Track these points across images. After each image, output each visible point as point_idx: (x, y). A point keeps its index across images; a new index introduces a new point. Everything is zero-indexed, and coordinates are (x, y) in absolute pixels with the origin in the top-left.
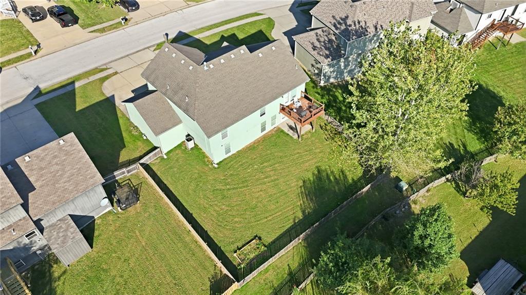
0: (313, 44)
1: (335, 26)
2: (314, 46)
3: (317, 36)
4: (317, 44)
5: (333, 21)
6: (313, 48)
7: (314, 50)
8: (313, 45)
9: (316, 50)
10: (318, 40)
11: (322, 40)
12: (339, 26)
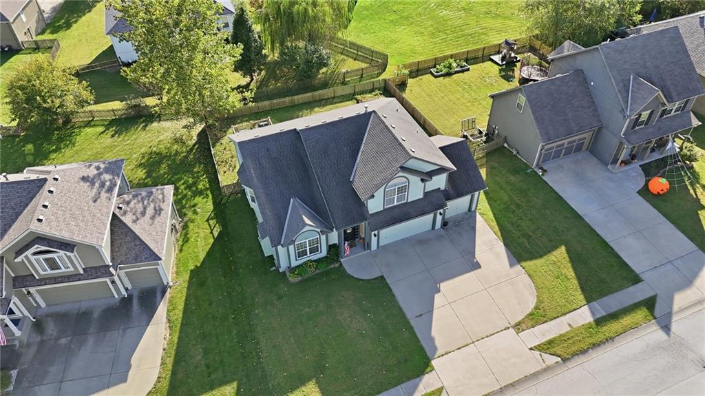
0: (153, 218)
1: (110, 190)
2: (156, 213)
3: (138, 219)
4: (150, 211)
5: (104, 195)
6: (159, 215)
7: (161, 209)
8: (154, 216)
9: (159, 206)
10: (143, 214)
11: (140, 207)
12: (108, 183)
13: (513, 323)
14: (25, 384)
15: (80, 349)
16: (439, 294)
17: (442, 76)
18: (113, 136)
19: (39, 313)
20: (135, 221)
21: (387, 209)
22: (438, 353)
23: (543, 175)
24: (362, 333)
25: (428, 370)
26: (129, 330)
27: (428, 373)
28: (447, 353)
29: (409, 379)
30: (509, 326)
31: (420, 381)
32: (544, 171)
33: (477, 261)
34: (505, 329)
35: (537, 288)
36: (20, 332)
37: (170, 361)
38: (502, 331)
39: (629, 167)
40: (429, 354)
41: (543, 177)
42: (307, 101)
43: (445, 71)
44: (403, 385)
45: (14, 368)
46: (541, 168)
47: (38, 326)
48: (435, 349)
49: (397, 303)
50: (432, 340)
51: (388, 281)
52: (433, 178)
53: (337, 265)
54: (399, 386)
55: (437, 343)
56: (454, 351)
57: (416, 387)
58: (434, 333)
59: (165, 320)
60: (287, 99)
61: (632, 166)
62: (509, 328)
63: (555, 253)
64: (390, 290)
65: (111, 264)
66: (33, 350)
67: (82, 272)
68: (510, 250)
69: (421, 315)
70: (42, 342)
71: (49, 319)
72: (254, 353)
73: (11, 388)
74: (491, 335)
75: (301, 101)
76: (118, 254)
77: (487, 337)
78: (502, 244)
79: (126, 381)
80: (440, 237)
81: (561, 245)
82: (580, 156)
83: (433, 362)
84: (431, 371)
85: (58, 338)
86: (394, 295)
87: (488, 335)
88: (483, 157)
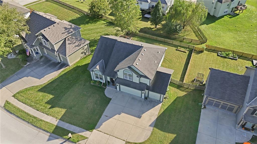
0: (75, 46)
1: (69, 33)
2: (77, 46)
5: (66, 33)
9: (80, 44)
10: (73, 43)
11: (74, 41)
12: (70, 31)
13: (127, 141)
14: (28, 67)
15: (42, 67)
16: (119, 115)
17: (222, 56)
18: (105, 26)
19: (44, 55)
20: (69, 44)
21: (125, 79)
22: (98, 129)
23: (203, 108)
24: (88, 108)
25: (91, 131)
26: (52, 70)
27: (89, 131)
28: (100, 131)
29: (84, 128)
30: (125, 140)
31: (86, 131)
32: (205, 107)
33: (141, 116)
34: (123, 140)
35: (149, 139)
36: (36, 56)
37: (50, 81)
38: (122, 140)
39: (246, 132)
40: (96, 127)
41: (202, 110)
42: (162, 41)
43: (224, 55)
44: (81, 129)
45: (29, 62)
46: (205, 106)
47: (41, 57)
48: (99, 128)
49: (105, 108)
50: (101, 124)
51: (111, 101)
52: (141, 78)
53: (105, 87)
54: (80, 128)
55: (101, 127)
56: (102, 132)
57: (83, 132)
58: (104, 124)
59: (60, 72)
60: (155, 37)
61: (249, 132)
62: (124, 141)
63: (170, 134)
64: (108, 103)
65: (56, 51)
66: (36, 61)
67: (50, 49)
68: (156, 121)
69: (107, 116)
70: (39, 61)
71: (44, 57)
72: (64, 93)
73: (25, 66)
74: (117, 138)
75: (159, 40)
76: (60, 49)
77: (116, 137)
78: (156, 118)
79: (40, 79)
80: (140, 101)
81: (176, 134)
82: (229, 113)
83: (94, 130)
84: (91, 132)
85: (41, 62)
86: (107, 106)
87: (117, 137)
88: (192, 89)
